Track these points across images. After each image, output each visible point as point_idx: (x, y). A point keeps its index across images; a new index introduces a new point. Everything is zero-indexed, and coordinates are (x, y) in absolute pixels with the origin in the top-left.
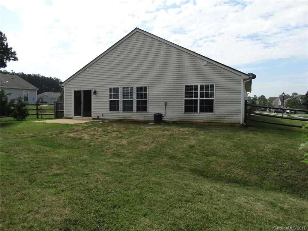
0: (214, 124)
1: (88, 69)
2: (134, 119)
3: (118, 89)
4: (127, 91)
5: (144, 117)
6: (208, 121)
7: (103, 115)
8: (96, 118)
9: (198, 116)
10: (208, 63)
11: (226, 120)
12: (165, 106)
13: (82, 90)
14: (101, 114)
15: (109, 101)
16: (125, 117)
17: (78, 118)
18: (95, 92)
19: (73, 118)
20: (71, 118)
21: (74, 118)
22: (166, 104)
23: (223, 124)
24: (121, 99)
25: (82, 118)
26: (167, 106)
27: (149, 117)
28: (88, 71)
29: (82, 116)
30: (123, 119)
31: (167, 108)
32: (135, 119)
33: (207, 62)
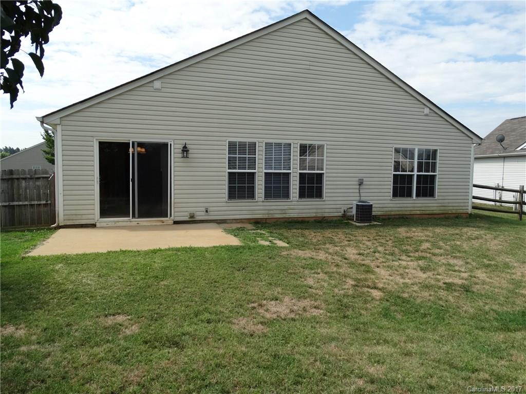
0: (436, 216)
1: (157, 84)
2: (292, 215)
3: (253, 146)
4: (278, 151)
5: (314, 211)
6: (428, 212)
7: (207, 211)
8: (186, 219)
9: (414, 204)
10: (431, 111)
11: (451, 208)
12: (358, 187)
13: (133, 143)
14: (204, 209)
15: (227, 175)
16: (272, 212)
17: (118, 224)
18: (185, 150)
19: (98, 225)
20: (93, 226)
21: (104, 225)
22: (361, 183)
23: (447, 215)
24: (260, 171)
25: (134, 224)
26: (361, 187)
27: (327, 210)
28: (158, 90)
29: (134, 216)
30: (266, 216)
31: (361, 191)
32: (296, 215)
33: (430, 109)
